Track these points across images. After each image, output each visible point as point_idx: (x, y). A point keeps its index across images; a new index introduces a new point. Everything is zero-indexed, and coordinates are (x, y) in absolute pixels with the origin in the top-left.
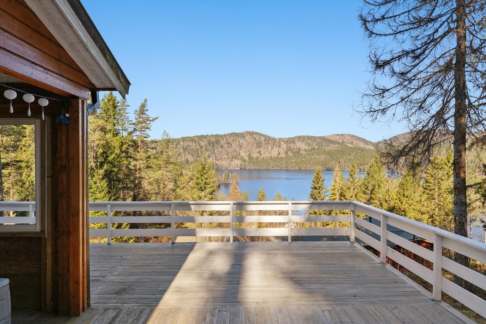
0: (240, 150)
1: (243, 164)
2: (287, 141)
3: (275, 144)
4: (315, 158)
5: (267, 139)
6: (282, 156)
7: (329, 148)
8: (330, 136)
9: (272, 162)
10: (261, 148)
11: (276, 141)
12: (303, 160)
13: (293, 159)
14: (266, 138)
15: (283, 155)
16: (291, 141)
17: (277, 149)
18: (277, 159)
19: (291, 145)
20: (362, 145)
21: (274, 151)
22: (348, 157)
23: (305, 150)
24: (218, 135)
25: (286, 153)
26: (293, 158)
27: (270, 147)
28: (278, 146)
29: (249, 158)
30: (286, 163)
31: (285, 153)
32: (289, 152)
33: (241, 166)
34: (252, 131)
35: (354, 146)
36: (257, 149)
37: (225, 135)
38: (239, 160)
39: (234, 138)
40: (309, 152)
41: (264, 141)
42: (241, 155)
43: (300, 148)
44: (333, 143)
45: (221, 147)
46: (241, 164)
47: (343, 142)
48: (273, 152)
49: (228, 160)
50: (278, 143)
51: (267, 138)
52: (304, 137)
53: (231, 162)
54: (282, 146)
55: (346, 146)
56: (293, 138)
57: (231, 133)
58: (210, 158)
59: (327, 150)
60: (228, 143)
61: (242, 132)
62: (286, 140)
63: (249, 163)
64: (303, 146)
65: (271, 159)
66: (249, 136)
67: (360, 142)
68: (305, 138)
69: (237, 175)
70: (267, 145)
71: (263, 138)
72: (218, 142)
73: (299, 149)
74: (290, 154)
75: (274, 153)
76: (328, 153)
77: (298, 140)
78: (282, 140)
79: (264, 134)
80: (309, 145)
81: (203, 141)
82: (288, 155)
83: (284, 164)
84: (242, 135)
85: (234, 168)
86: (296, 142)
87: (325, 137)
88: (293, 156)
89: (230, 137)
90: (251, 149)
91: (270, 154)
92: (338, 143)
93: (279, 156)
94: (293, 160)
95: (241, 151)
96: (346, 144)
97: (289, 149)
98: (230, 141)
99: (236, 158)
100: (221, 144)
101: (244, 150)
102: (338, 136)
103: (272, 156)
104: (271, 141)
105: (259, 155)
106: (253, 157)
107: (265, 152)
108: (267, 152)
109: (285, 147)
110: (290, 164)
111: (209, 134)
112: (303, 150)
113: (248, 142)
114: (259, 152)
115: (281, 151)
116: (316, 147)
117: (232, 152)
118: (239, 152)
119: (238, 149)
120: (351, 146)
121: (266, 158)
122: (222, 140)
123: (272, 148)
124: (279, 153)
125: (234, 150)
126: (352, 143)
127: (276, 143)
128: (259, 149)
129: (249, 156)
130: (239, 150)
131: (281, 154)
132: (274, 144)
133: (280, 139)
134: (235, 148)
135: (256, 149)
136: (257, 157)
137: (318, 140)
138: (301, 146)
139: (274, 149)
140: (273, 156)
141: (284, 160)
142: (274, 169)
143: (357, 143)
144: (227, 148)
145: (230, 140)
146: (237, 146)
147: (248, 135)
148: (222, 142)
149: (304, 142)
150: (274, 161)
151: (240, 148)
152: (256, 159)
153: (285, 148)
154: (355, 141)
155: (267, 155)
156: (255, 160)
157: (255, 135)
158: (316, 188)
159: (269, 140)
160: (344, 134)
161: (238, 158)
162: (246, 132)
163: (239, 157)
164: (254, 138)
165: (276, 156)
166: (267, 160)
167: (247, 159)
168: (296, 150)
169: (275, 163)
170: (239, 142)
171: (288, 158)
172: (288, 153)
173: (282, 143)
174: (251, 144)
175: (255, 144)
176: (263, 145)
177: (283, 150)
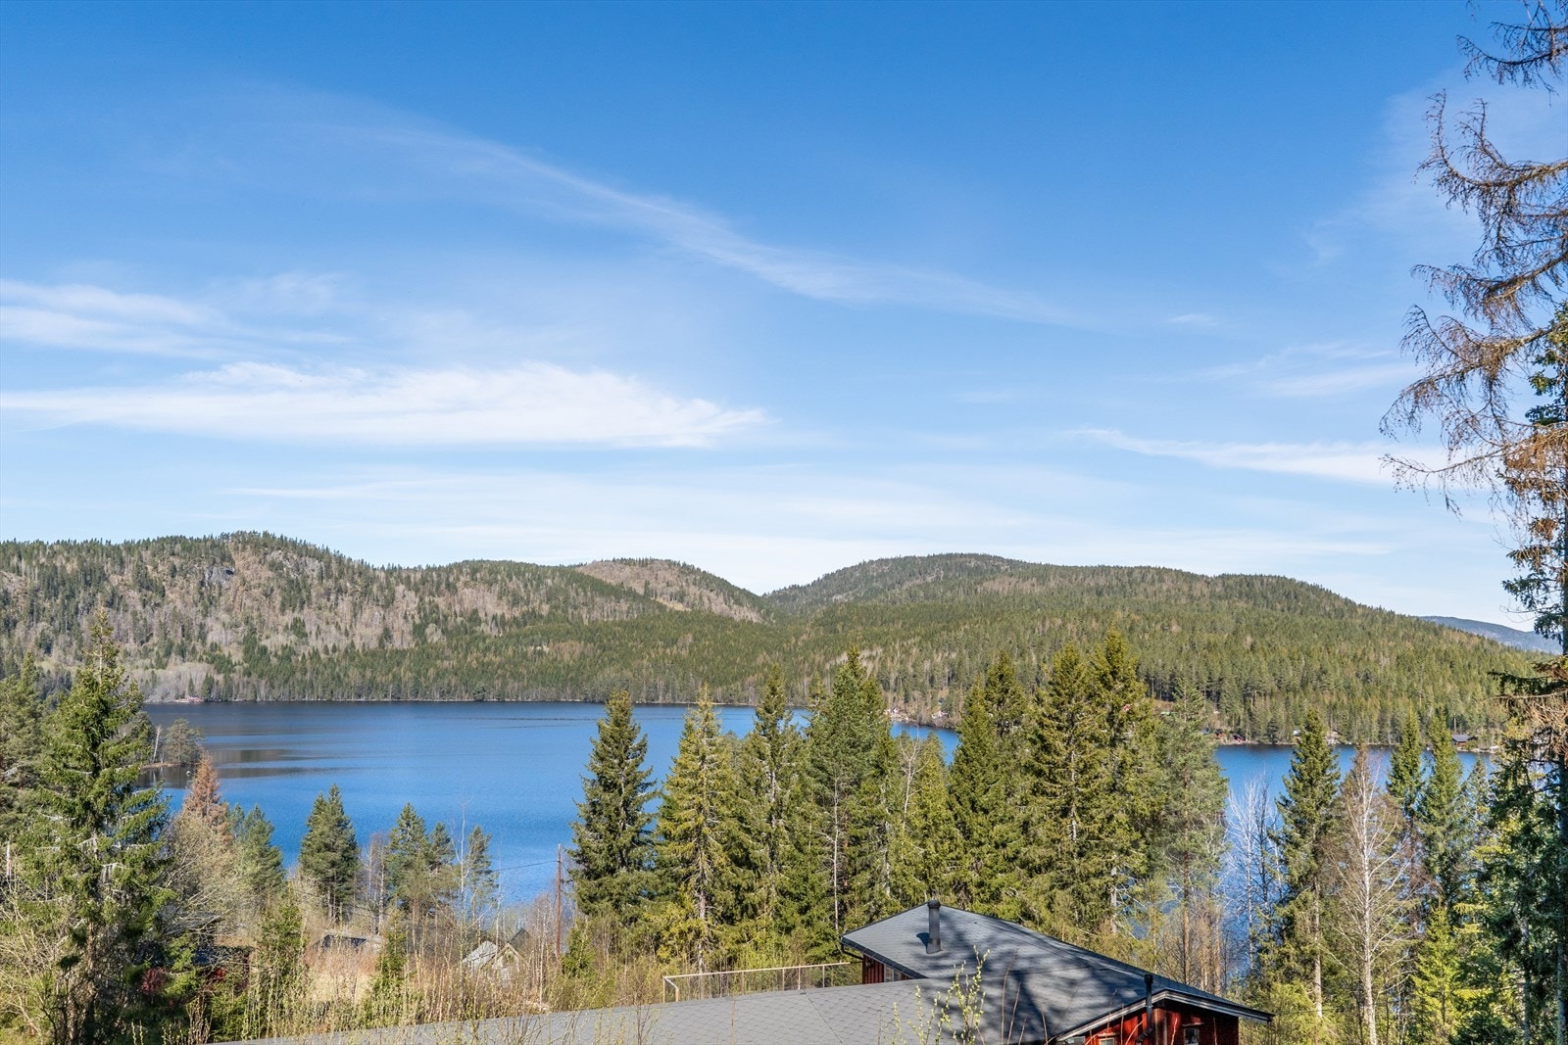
0: (205, 616)
1: (220, 678)
2: (424, 581)
3: (371, 592)
4: (541, 653)
5: (336, 572)
6: (397, 644)
7: (596, 614)
8: (596, 565)
9: (355, 671)
10: (306, 610)
11: (373, 580)
12: (490, 663)
13: (447, 658)
14: (328, 567)
15: (402, 640)
16: (437, 581)
17: (378, 612)
18: (381, 655)
19: (440, 601)
20: (718, 605)
21: (366, 625)
22: (668, 651)
23: (500, 622)
24: (92, 547)
25: (419, 631)
26: (448, 652)
27: (344, 606)
28: (381, 600)
29: (246, 651)
30: (419, 672)
31: (414, 633)
32: (431, 627)
33: (210, 691)
34: (266, 534)
35: (689, 610)
36: (288, 611)
37: (129, 547)
38: (201, 660)
39: (177, 562)
40: (515, 630)
41: (321, 578)
42: (211, 638)
43: (475, 611)
44: (608, 595)
45: (110, 604)
46: (209, 680)
47: (649, 592)
48: (360, 629)
49: (140, 662)
50: (381, 589)
51: (334, 565)
52: (494, 568)
53: (159, 672)
54: (400, 603)
55: (661, 607)
56: (449, 569)
57: (161, 541)
58: (48, 650)
59: (586, 622)
60: (144, 584)
61: (216, 535)
62: (419, 576)
63: (249, 674)
64: (490, 605)
65: (356, 660)
66: (246, 554)
67: (712, 595)
68: (498, 572)
70: (332, 597)
71: (313, 567)
72: (92, 577)
73: (474, 617)
74: (434, 635)
75: (366, 634)
76: (592, 634)
77: (468, 578)
78: (399, 576)
79: (322, 546)
80: (515, 602)
81: (17, 571)
82: (425, 640)
83: (409, 680)
84: (217, 551)
85: (170, 699)
86: (459, 585)
87: (580, 570)
88: (449, 646)
89: (154, 554)
90: (256, 614)
91: (346, 634)
92: (631, 594)
93: (388, 646)
94: (446, 663)
95: (209, 621)
96: (660, 600)
97: (429, 616)
98: (153, 575)
99: (182, 653)
100: (108, 588)
101: (225, 617)
102: (628, 569)
103: (353, 645)
104: (353, 581)
105: (293, 637)
106: (264, 650)
107: (323, 626)
108: (333, 627)
109: (413, 606)
111: (50, 539)
112: (490, 618)
113: (243, 582)
114: (294, 627)
115: (396, 622)
116: (545, 609)
117: (163, 626)
118: (202, 626)
119: (194, 613)
120: (679, 607)
121: (326, 651)
122: (117, 568)
123: (357, 609)
124: (387, 635)
125: (175, 615)
126: (680, 597)
127: (375, 588)
128: (296, 614)
129: (250, 644)
130: (200, 617)
131: (396, 635)
132: (364, 594)
133: (390, 572)
134: (180, 607)
135: (283, 611)
136: (284, 648)
137: (549, 581)
138: (480, 603)
139: (366, 616)
140: (358, 646)
141: (407, 662)
142: (364, 699)
143: (701, 598)
144: (139, 608)
145: (158, 572)
146: (189, 599)
147: (244, 549)
148: (115, 579)
149: (496, 588)
150: (363, 666)
151: (206, 608)
152: (281, 659)
153: (415, 612)
154: (693, 589)
155: (332, 638)
156: (274, 661)
157: (275, 554)
159: (341, 574)
160: (652, 561)
161: (193, 652)
162: (236, 535)
163: (199, 647)
164: (275, 567)
165: (374, 645)
166: (330, 659)
167: (237, 656)
168: (459, 619)
169: (369, 674)
170: (202, 582)
171: (425, 654)
172: (428, 631)
173: (401, 588)
174: (256, 592)
175: (277, 591)
176: (314, 594)
177: (405, 617)
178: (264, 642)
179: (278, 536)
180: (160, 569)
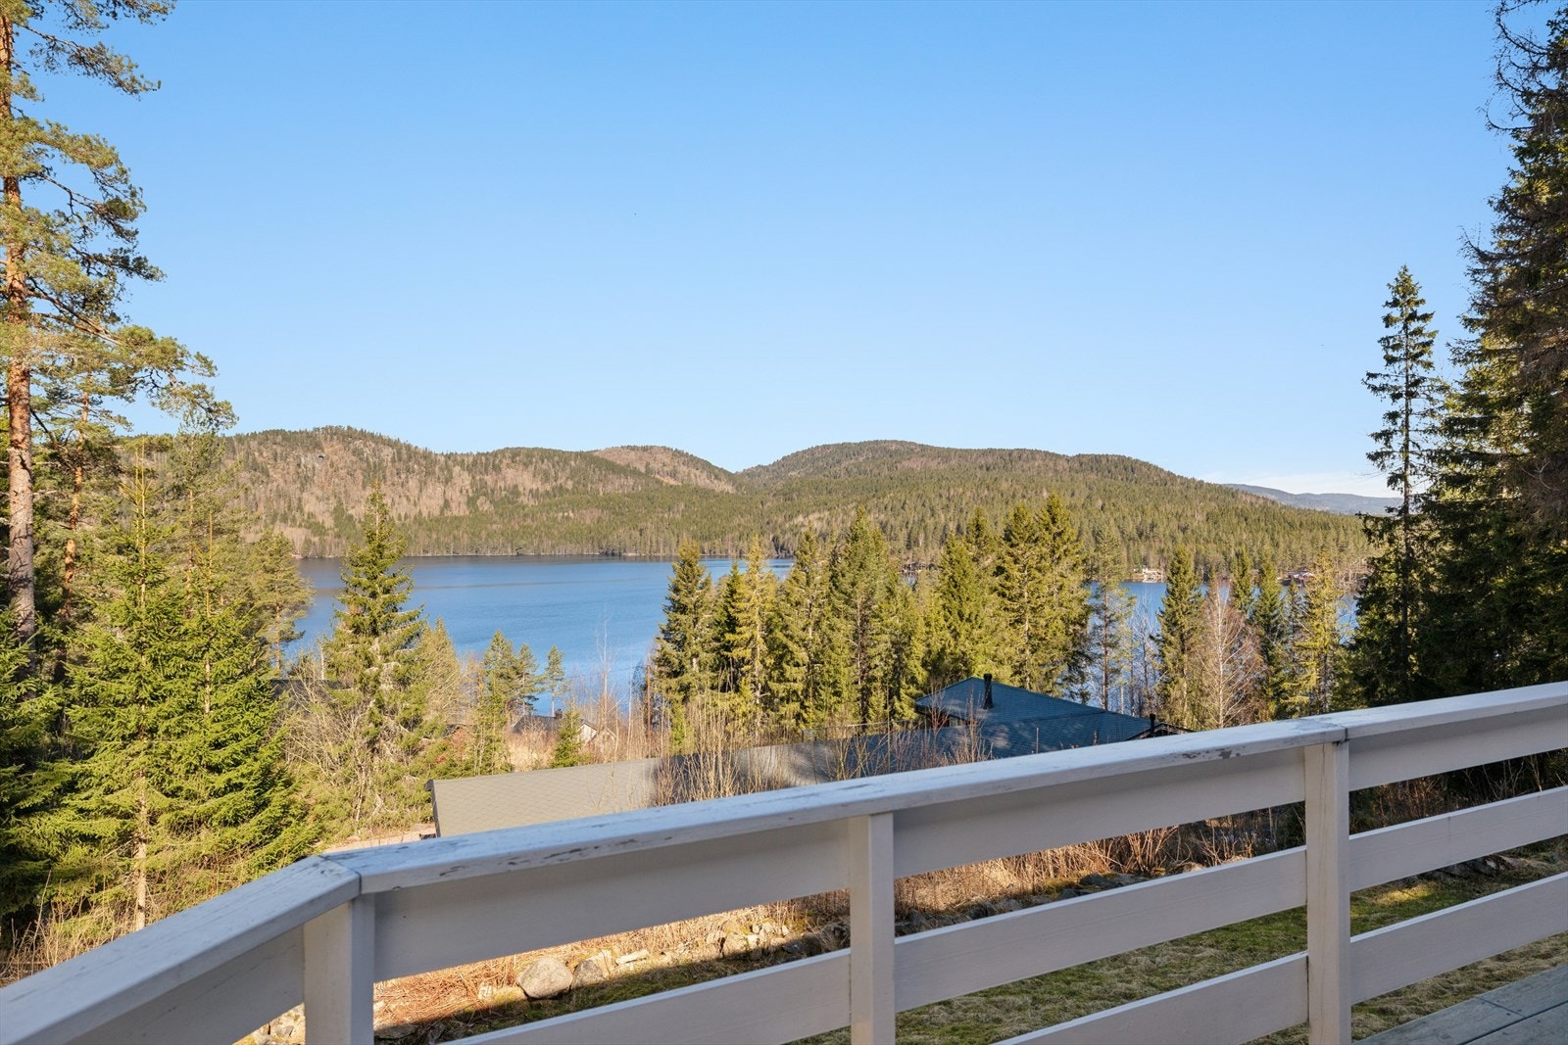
0: (302, 491)
1: (316, 539)
2: (475, 463)
3: (434, 473)
4: (568, 518)
5: (405, 457)
6: (455, 513)
7: (609, 488)
8: (609, 451)
9: (422, 534)
10: (383, 486)
11: (435, 462)
12: (529, 527)
13: (495, 522)
14: (399, 453)
15: (460, 510)
16: (486, 463)
17: (440, 489)
18: (441, 521)
19: (488, 478)
20: (702, 480)
21: (431, 498)
22: (666, 515)
23: (534, 494)
25: (471, 502)
26: (496, 518)
27: (413, 483)
28: (442, 479)
29: (336, 519)
30: (473, 534)
31: (468, 503)
32: (482, 499)
33: (308, 549)
34: (349, 428)
35: (680, 484)
36: (368, 488)
37: (240, 438)
38: (300, 526)
39: (278, 449)
40: (547, 501)
41: (393, 461)
42: (308, 508)
43: (516, 486)
44: (619, 473)
46: (308, 542)
47: (648, 470)
48: (424, 500)
50: (441, 469)
51: (404, 451)
52: (530, 453)
54: (457, 481)
55: (658, 482)
56: (495, 454)
57: (266, 433)
59: (601, 493)
60: (254, 467)
61: (310, 429)
62: (471, 459)
63: (339, 536)
64: (527, 480)
65: (420, 524)
66: (335, 443)
67: (698, 472)
68: (533, 456)
69: (303, 580)
70: (403, 476)
71: (387, 453)
73: (515, 491)
74: (483, 504)
75: (431, 502)
76: (608, 503)
77: (509, 461)
78: (456, 460)
79: (393, 437)
80: (546, 478)
82: (477, 509)
83: (466, 540)
84: (310, 441)
86: (503, 466)
87: (596, 454)
88: (496, 513)
89: (260, 444)
90: (343, 489)
91: (415, 505)
92: (635, 472)
93: (448, 513)
94: (494, 526)
95: (305, 495)
96: (658, 476)
97: (480, 490)
98: (260, 460)
99: (285, 519)
101: (319, 493)
102: (633, 453)
103: (420, 513)
104: (419, 464)
106: (351, 517)
107: (397, 499)
108: (404, 500)
109: (467, 482)
110: (486, 540)
112: (527, 492)
113: (332, 465)
115: (454, 494)
116: (570, 485)
117: (268, 499)
118: (300, 500)
119: (293, 489)
120: (672, 482)
121: (400, 518)
122: (231, 454)
123: (422, 485)
124: (447, 504)
125: (278, 491)
126: (673, 474)
127: (437, 469)
128: (375, 490)
129: (339, 513)
130: (298, 492)
131: (453, 505)
132: (428, 474)
133: (448, 457)
134: (282, 484)
135: (364, 487)
136: (366, 516)
137: (573, 463)
138: (519, 480)
139: (430, 490)
140: (425, 514)
141: (464, 525)
142: (429, 555)
143: (689, 475)
144: (249, 485)
145: (264, 456)
146: (289, 478)
147: (332, 439)
148: (230, 463)
149: (531, 468)
150: (429, 530)
151: (302, 485)
152: (363, 524)
153: (468, 487)
154: (683, 469)
155: (404, 508)
156: (358, 525)
157: (358, 442)
158: (683, 609)
159: (410, 458)
160: (651, 447)
161: (294, 520)
162: (325, 429)
163: (298, 515)
164: (357, 452)
165: (437, 513)
166: (403, 525)
167: (329, 522)
168: (504, 493)
169: (434, 536)
170: (299, 465)
171: (477, 519)
172: (478, 502)
173: (457, 469)
174: (343, 472)
175: (359, 471)
176: (388, 474)
177: (461, 492)
178: (351, 512)
179: (359, 429)
180: (265, 454)
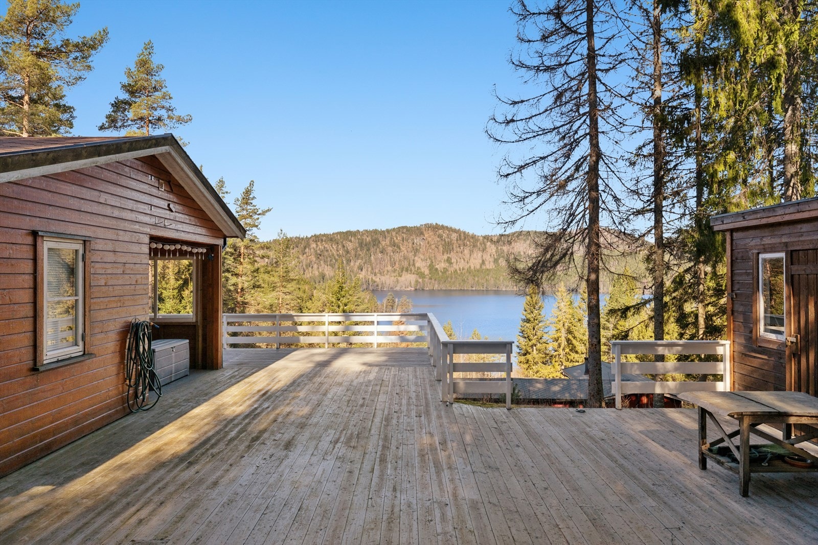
0: (415, 256)
1: (420, 280)
2: (498, 240)
3: (477, 246)
5: (463, 238)
6: (488, 267)
9: (470, 278)
10: (452, 253)
11: (477, 240)
14: (460, 236)
15: (490, 265)
16: (504, 240)
17: (480, 254)
18: (480, 271)
19: (505, 248)
21: (475, 259)
24: (375, 231)
25: (496, 261)
27: (466, 252)
28: (481, 249)
29: (430, 270)
30: (496, 278)
31: (494, 262)
32: (501, 259)
33: (417, 285)
34: (436, 224)
36: (445, 254)
37: (388, 231)
38: (414, 273)
39: (405, 236)
41: (457, 240)
42: (417, 265)
43: (519, 252)
45: (382, 252)
46: (417, 281)
48: (472, 260)
49: (393, 274)
50: (480, 244)
51: (462, 235)
52: (527, 234)
53: (399, 278)
54: (489, 250)
56: (509, 235)
57: (399, 228)
58: (362, 270)
60: (394, 245)
61: (419, 225)
62: (496, 238)
63: (431, 279)
64: (525, 249)
65: (470, 273)
66: (429, 232)
69: (408, 300)
70: (462, 248)
71: (454, 236)
72: (376, 242)
73: (519, 255)
74: (502, 263)
75: (475, 261)
77: (516, 239)
78: (488, 239)
79: (457, 228)
81: (351, 241)
82: (499, 265)
83: (492, 282)
84: (418, 231)
85: (403, 288)
86: (513, 241)
89: (396, 233)
90: (433, 255)
91: (468, 263)
93: (484, 267)
95: (416, 258)
97: (500, 254)
98: (396, 241)
99: (407, 270)
100: (381, 247)
101: (422, 257)
103: (470, 267)
104: (470, 241)
105: (447, 264)
106: (437, 269)
107: (459, 260)
108: (462, 260)
109: (494, 251)
110: (503, 281)
111: (361, 230)
113: (428, 243)
114: (447, 260)
115: (487, 257)
117: (400, 260)
118: (414, 261)
119: (411, 255)
121: (460, 270)
122: (384, 239)
123: (471, 252)
124: (483, 262)
125: (404, 256)
127: (478, 244)
128: (448, 255)
129: (431, 267)
130: (413, 257)
131: (487, 263)
132: (474, 246)
133: (485, 237)
134: (406, 253)
135: (443, 254)
136: (444, 268)
138: (521, 249)
139: (475, 255)
140: (472, 268)
141: (491, 274)
142: (474, 289)
144: (392, 254)
146: (409, 250)
147: (428, 230)
148: (384, 243)
149: (528, 242)
150: (474, 276)
151: (415, 253)
152: (442, 273)
153: (494, 253)
155: (462, 264)
156: (440, 273)
157: (440, 231)
159: (465, 238)
161: (411, 270)
162: (425, 225)
163: (413, 268)
164: (440, 236)
165: (478, 267)
166: (461, 273)
167: (427, 272)
168: (513, 256)
169: (476, 279)
170: (413, 243)
171: (498, 270)
172: (500, 261)
173: (489, 243)
174: (433, 246)
175: (441, 246)
176: (454, 247)
177: (491, 256)
178: (436, 267)
179: (441, 225)
180: (398, 238)
